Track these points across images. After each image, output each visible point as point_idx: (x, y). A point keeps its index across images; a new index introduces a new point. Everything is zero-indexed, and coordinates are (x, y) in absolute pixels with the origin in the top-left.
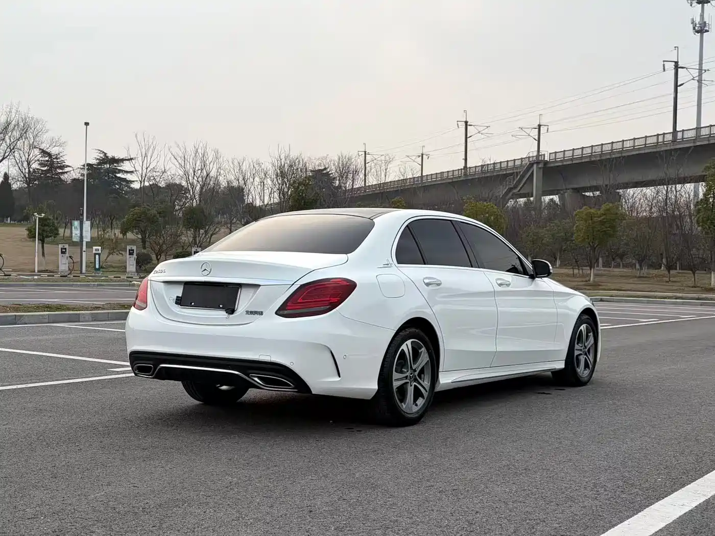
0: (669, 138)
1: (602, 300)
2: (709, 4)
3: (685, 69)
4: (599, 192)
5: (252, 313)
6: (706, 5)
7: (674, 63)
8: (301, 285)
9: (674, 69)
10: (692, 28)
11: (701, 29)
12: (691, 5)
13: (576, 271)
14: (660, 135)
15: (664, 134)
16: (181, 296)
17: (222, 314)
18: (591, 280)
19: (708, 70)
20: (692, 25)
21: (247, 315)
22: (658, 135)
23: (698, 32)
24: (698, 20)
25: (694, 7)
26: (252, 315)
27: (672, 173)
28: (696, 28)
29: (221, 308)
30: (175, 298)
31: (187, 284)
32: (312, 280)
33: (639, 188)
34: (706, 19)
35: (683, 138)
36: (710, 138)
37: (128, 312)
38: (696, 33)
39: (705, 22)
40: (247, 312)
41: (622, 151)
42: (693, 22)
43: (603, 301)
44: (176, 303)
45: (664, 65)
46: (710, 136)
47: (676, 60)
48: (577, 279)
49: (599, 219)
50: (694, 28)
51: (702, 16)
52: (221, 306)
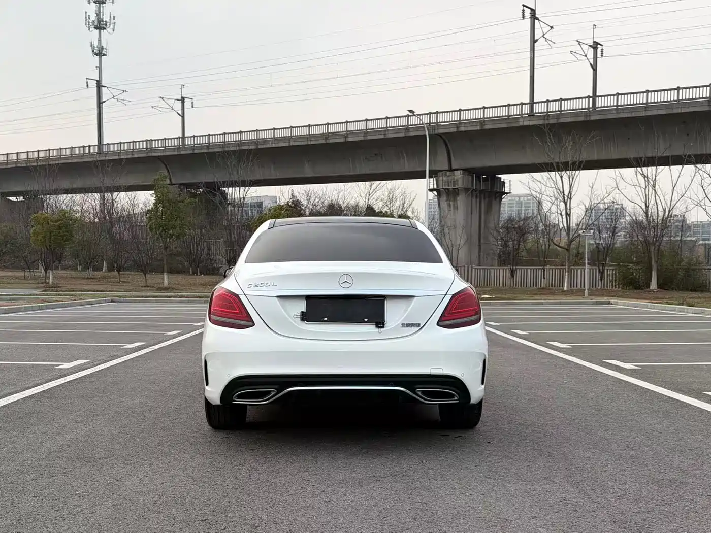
0: (95, 150)
1: (112, 301)
2: (104, 30)
3: (106, 88)
4: (22, 197)
5: (408, 325)
6: (102, 31)
7: (96, 82)
8: (453, 295)
9: (97, 86)
10: (91, 51)
11: (100, 53)
12: (89, 29)
13: (27, 274)
14: (86, 146)
15: (90, 146)
16: (305, 311)
17: (371, 328)
18: (51, 282)
19: (126, 91)
20: (91, 48)
21: (403, 328)
22: (84, 147)
23: (97, 54)
24: (96, 44)
25: (92, 31)
26: (409, 328)
27: (108, 182)
28: (95, 51)
29: (366, 322)
30: (299, 314)
31: (308, 298)
32: (460, 290)
33: (69, 195)
34: (104, 44)
35: (108, 151)
36: (134, 153)
37: (202, 334)
38: (95, 56)
39: (102, 47)
40: (403, 325)
41: (49, 158)
42: (92, 45)
43: (114, 302)
44: (303, 319)
45: (87, 82)
46: (134, 151)
47: (98, 79)
48: (30, 281)
49: (57, 224)
50: (93, 51)
51: (100, 40)
52: (366, 320)
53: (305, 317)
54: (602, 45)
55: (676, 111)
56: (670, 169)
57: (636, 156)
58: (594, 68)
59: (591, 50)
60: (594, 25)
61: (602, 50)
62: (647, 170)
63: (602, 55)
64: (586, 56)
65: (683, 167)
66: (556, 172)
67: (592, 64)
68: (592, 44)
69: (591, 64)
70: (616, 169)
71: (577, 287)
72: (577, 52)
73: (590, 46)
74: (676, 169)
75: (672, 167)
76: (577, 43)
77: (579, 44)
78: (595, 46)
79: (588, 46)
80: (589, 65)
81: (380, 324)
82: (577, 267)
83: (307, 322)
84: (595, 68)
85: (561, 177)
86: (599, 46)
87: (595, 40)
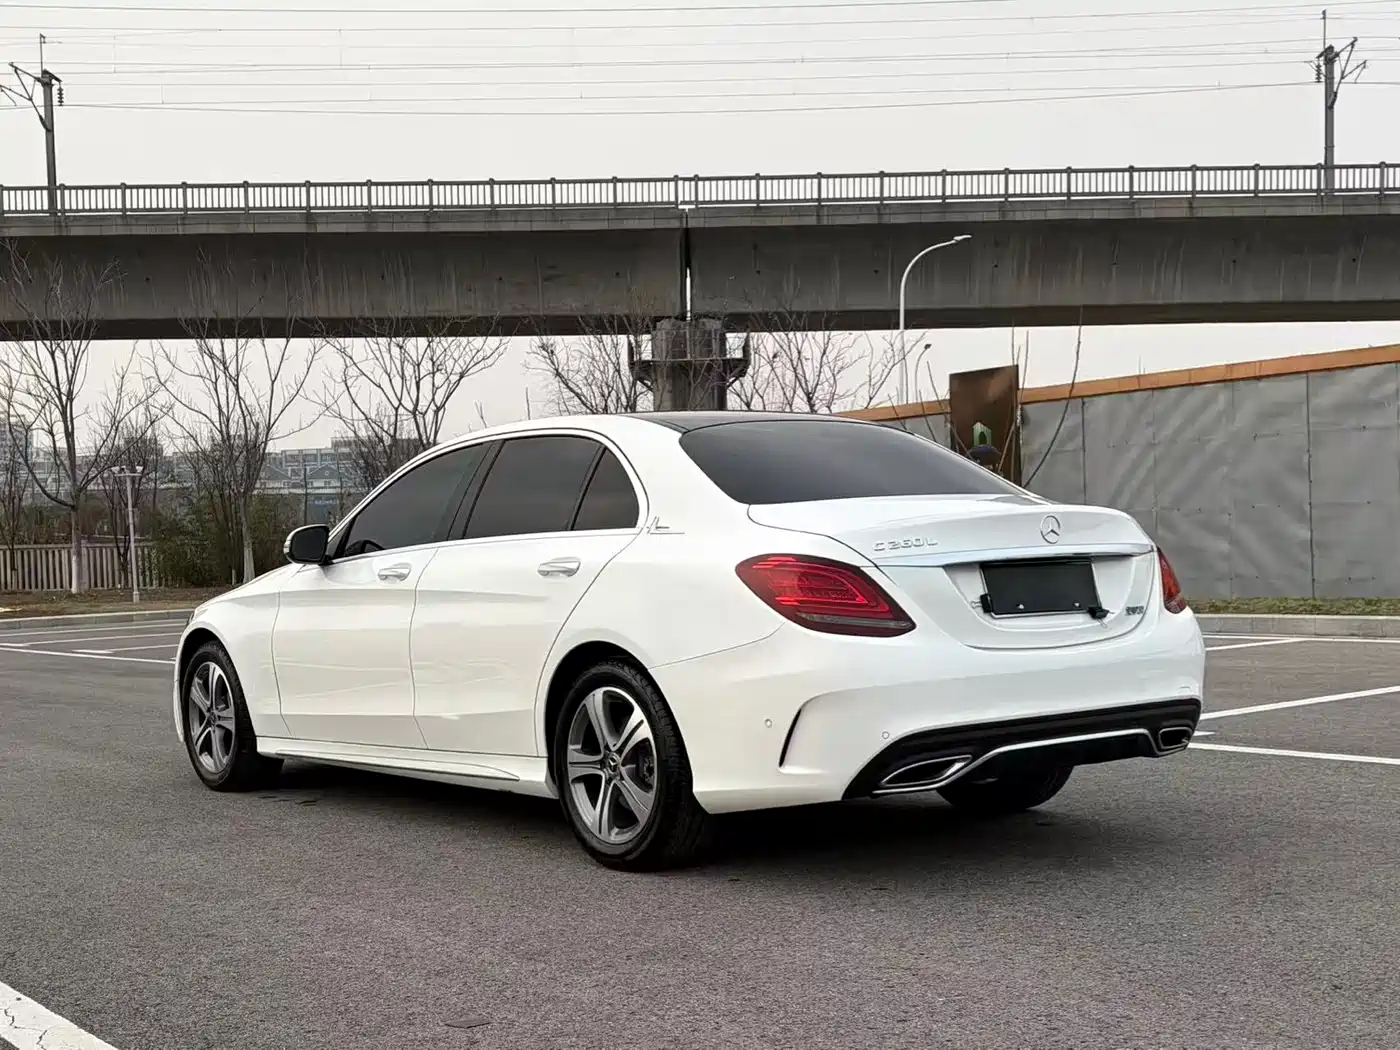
5: (1132, 610)
17: (1080, 620)
21: (1128, 616)
26: (1132, 616)
30: (977, 599)
31: (986, 567)
40: (1125, 611)
44: (985, 610)
52: (1077, 605)
53: (989, 605)
54: (57, 79)
55: (243, 229)
56: (264, 345)
57: (190, 314)
58: (48, 125)
59: (39, 88)
60: (42, 36)
61: (60, 90)
62: (222, 344)
63: (61, 102)
64: (30, 99)
65: (288, 341)
66: (39, 343)
67: (43, 117)
68: (40, 76)
69: (40, 117)
70: (154, 341)
71: (62, 587)
72: (12, 88)
73: (38, 79)
74: (275, 344)
75: (268, 341)
76: (12, 70)
77: (16, 72)
78: (47, 80)
79: (33, 79)
80: (38, 118)
81: (1097, 612)
82: (60, 546)
83: (996, 614)
84: (49, 127)
85: (52, 354)
86: (54, 81)
87: (44, 67)
